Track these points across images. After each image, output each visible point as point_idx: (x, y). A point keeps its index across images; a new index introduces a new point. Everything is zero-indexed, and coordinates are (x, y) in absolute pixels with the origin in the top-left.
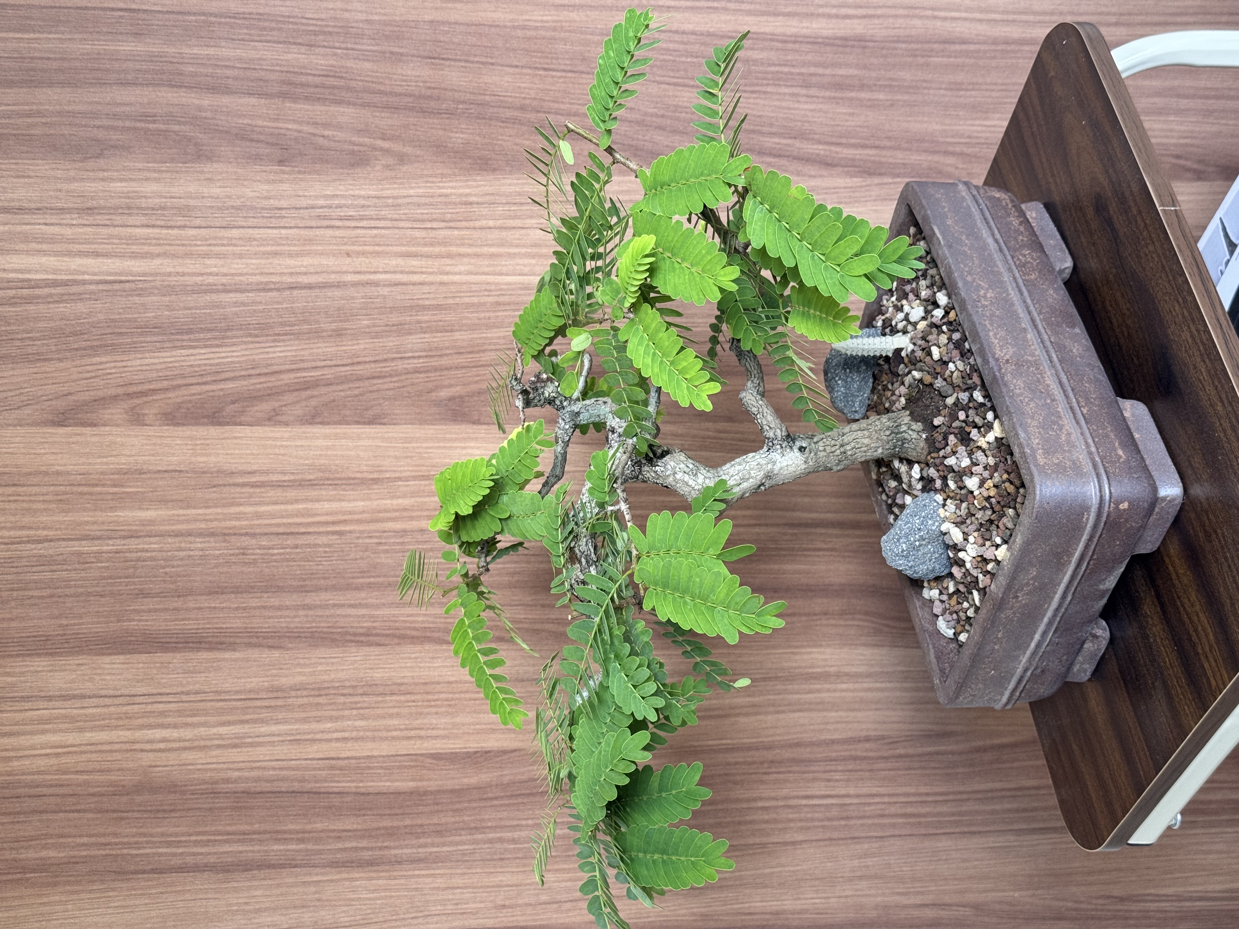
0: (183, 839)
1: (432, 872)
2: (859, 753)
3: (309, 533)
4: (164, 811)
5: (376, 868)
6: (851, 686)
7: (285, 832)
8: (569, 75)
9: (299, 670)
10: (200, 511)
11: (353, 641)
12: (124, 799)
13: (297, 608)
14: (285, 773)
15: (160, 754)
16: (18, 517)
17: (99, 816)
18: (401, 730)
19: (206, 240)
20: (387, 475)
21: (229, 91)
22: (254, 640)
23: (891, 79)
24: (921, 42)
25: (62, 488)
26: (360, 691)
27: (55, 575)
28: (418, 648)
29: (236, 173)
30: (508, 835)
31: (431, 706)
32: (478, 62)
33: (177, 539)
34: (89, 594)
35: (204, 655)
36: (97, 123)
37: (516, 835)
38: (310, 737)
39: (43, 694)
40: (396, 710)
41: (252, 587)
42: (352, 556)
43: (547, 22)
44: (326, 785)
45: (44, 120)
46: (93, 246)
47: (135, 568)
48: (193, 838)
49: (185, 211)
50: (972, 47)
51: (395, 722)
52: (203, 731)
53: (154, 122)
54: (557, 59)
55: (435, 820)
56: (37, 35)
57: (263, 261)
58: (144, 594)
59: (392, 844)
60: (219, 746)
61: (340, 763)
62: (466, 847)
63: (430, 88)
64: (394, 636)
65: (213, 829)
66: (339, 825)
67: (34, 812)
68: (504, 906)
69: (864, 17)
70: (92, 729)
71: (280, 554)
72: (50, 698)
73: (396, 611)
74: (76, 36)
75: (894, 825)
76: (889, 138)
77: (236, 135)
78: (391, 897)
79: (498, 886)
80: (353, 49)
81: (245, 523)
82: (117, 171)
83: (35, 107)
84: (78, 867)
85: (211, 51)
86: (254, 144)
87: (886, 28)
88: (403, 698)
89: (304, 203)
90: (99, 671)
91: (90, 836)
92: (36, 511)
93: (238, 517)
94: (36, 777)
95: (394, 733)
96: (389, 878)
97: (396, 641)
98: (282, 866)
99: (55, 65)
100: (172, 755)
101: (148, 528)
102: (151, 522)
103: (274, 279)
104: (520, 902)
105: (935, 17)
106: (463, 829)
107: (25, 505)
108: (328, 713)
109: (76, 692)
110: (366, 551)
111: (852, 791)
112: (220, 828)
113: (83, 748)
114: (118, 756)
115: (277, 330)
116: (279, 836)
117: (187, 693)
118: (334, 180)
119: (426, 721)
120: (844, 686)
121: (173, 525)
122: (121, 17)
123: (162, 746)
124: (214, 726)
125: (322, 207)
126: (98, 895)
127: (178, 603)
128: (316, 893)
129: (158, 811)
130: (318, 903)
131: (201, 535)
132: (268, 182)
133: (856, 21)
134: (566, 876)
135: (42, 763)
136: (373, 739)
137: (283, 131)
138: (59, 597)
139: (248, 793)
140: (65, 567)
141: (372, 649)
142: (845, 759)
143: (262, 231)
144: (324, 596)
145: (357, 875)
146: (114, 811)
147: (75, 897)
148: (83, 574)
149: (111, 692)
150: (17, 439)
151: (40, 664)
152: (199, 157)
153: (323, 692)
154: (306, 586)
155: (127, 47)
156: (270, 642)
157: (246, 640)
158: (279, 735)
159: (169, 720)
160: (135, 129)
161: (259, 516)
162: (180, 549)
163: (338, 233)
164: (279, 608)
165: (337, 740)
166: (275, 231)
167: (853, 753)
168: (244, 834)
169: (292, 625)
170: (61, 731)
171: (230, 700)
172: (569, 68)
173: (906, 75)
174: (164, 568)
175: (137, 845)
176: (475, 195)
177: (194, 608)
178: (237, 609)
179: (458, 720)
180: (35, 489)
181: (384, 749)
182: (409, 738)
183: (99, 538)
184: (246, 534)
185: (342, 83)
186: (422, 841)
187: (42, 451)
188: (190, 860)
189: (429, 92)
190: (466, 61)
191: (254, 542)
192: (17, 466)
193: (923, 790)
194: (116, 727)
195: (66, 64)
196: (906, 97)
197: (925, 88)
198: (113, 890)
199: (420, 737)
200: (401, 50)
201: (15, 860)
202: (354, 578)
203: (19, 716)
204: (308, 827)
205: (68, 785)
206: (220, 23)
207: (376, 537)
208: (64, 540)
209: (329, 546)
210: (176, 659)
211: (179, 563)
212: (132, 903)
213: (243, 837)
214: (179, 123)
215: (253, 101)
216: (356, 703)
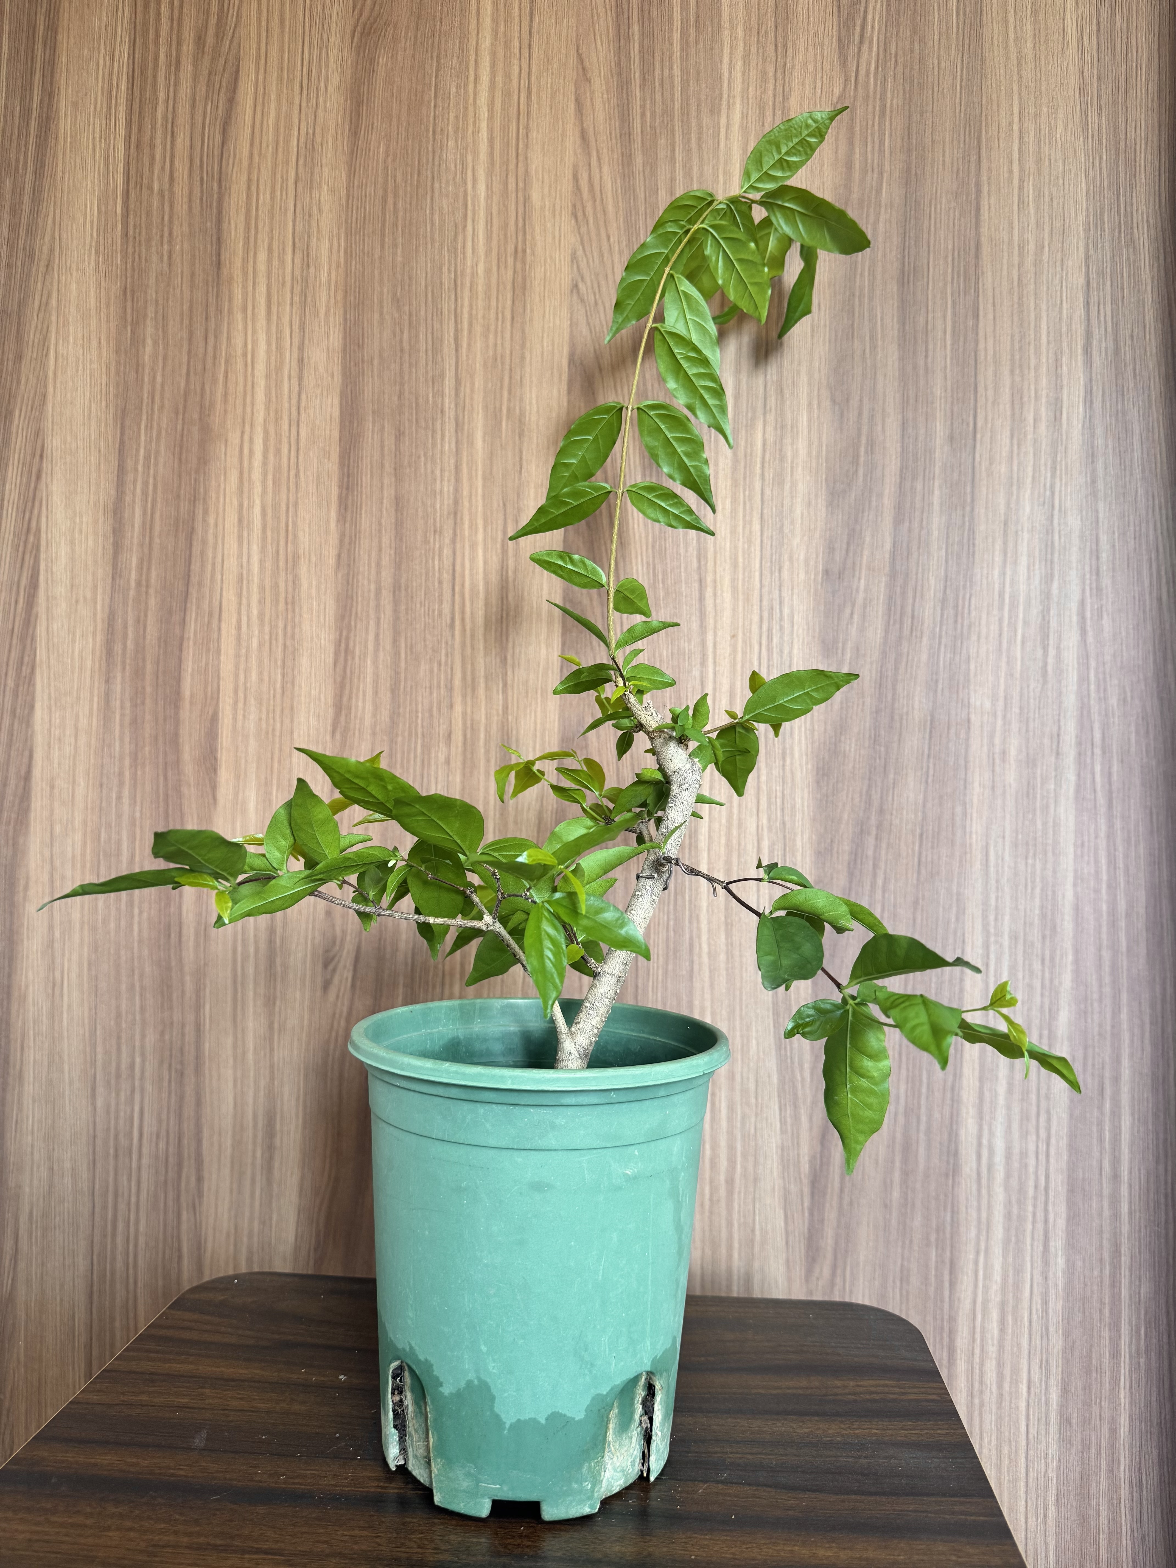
0: (152, 471)
1: (95, 713)
2: (185, 1170)
3: (453, 595)
4: (181, 454)
5: (104, 658)
6: (259, 1161)
7: (149, 569)
8: (916, 860)
9: (314, 583)
10: (480, 491)
11: (341, 635)
12: (196, 416)
13: (378, 583)
14: (209, 567)
15: (237, 449)
16: (480, 320)
17: (182, 392)
18: (245, 683)
19: (750, 500)
20: (509, 673)
21: (898, 522)
22: (347, 540)
23: (913, 1205)
24: (952, 1238)
25: (508, 361)
26: (288, 643)
27: (422, 354)
28: (330, 701)
29: (815, 529)
30: (126, 792)
31: (268, 714)
32: (928, 767)
33: (452, 467)
34: (402, 384)
35: (335, 491)
36: (866, 400)
37: (126, 800)
38: (245, 593)
39: (306, 342)
40: (266, 678)
41: (401, 539)
42: (428, 636)
43: (971, 837)
44: (194, 608)
45: (868, 351)
46: (745, 394)
47: (426, 428)
48: (151, 480)
49: (779, 480)
50: (946, 1293)
51: (254, 676)
52: (258, 489)
53: (866, 452)
54: (932, 847)
55: (148, 717)
56: (949, 347)
57: (728, 554)
58: (399, 435)
59: (127, 674)
60: (241, 506)
61: (215, 622)
62: (117, 748)
63: (901, 719)
64: (344, 677)
65: (159, 500)
66: (151, 620)
67: (191, 334)
68: (52, 787)
69: (979, 1174)
70: (268, 388)
71: (434, 567)
72: (301, 348)
73: (369, 679)
74: (949, 383)
75: (105, 1207)
76: (851, 1204)
77: (854, 530)
78: (73, 672)
79: (74, 782)
80: (940, 643)
81: (467, 533)
82: (819, 417)
83: (880, 343)
84: (133, 374)
85: (936, 507)
86: (845, 546)
87: (967, 1199)
88: (278, 685)
89: (786, 595)
90: (325, 393)
91: (163, 385)
92: (486, 337)
93: (473, 526)
94: (225, 335)
95: (242, 677)
96: (92, 671)
97: (339, 679)
98: (115, 566)
99: (921, 363)
100: (235, 460)
101: (465, 440)
102: (471, 444)
103: (710, 564)
104: (56, 804)
105: (978, 1253)
106: (136, 745)
107: (493, 328)
108: (267, 611)
109: (305, 372)
110: (433, 651)
111: (145, 1161)
112: (159, 506)
113: (249, 378)
114: (239, 410)
115: (659, 568)
116: (145, 563)
117: (297, 476)
118: (808, 624)
119: (253, 708)
120: (259, 1154)
121: (468, 464)
122: (968, 424)
123: (246, 451)
124: (262, 501)
125: (781, 612)
126: (104, 391)
127: (388, 467)
128: (85, 598)
129: (181, 447)
130: (74, 600)
131: (456, 490)
132: (807, 561)
133: (974, 1165)
134: (78, 852)
135: (238, 341)
136: (237, 656)
137: (857, 573)
138: (401, 358)
139: (192, 533)
140: (430, 363)
141: (332, 655)
142: (180, 1154)
143: (758, 553)
144: (388, 609)
145: (98, 638)
146: (185, 407)
147: (104, 370)
148: (422, 379)
149: (303, 404)
150: (557, 321)
151: (336, 339)
152: (832, 494)
153: (290, 607)
154: (400, 590)
155: (940, 429)
156: (344, 556)
157: (347, 532)
158: (248, 562)
159: (271, 457)
160: (859, 435)
161: (473, 547)
162: (442, 471)
163: (755, 628)
164: (378, 565)
165: (239, 621)
166: (758, 566)
167: (186, 1163)
168: (151, 529)
169: (360, 577)
170: (269, 358)
171: (287, 517)
172: (923, 860)
173: (917, 1222)
174: (425, 455)
175: (149, 427)
176: (792, 764)
177: (382, 483)
178: (380, 524)
179: (252, 742)
180: (508, 336)
181: (227, 665)
182: (236, 691)
183: (457, 395)
184: (455, 534)
185: (906, 632)
186: (128, 704)
187: (545, 344)
188: (130, 477)
189: (897, 717)
190: (929, 756)
191: (447, 541)
192: (531, 320)
193: (142, 1240)
194: (268, 409)
195: (921, 372)
196: (894, 1222)
197: (904, 1243)
198: (107, 406)
199: (236, 703)
200: (939, 691)
201: (145, 316)
202: (406, 638)
203: (286, 320)
204: (152, 591)
205: (214, 364)
206: (964, 516)
207: (446, 661)
208: (457, 363)
209: (440, 615)
210: (332, 466)
211: (429, 471)
212: (93, 424)
213: (148, 527)
214: (865, 475)
215: (888, 546)
216: (277, 639)
